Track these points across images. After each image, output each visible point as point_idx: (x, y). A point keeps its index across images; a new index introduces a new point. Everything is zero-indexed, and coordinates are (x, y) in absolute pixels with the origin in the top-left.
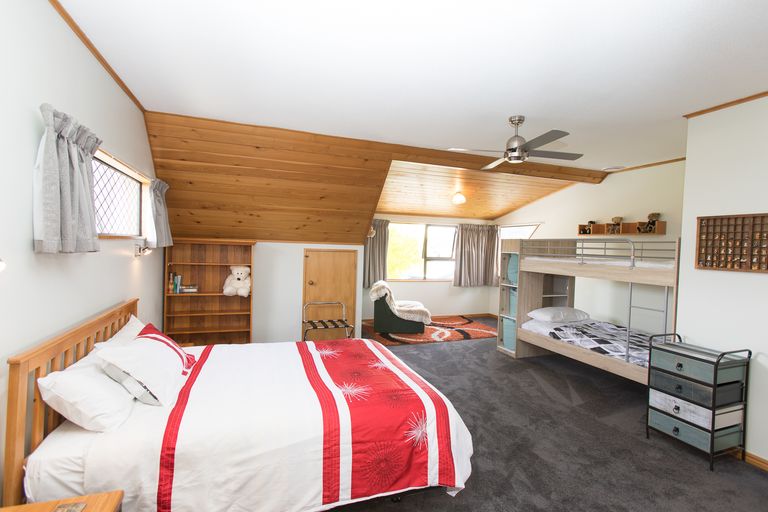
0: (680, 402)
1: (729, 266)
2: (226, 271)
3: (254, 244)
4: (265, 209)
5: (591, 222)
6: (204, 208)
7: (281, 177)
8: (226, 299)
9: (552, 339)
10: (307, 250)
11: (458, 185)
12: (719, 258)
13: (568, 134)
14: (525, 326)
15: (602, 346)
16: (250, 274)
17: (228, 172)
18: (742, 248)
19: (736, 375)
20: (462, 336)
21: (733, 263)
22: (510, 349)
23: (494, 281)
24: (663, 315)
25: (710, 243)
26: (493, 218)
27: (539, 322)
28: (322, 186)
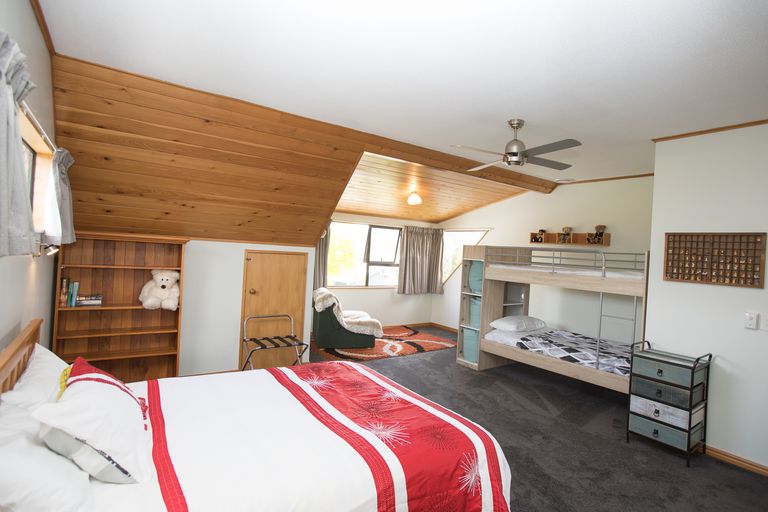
0: (659, 406)
1: (692, 278)
2: (146, 275)
3: (185, 242)
4: (203, 199)
5: (542, 231)
6: (120, 192)
7: (230, 160)
8: (145, 313)
9: (519, 350)
10: (249, 252)
11: (413, 184)
12: (684, 271)
13: (580, 144)
14: (489, 337)
15: (572, 355)
16: (178, 281)
17: (163, 148)
18: (703, 261)
19: (699, 378)
20: (415, 349)
21: (696, 276)
22: (472, 362)
23: (438, 289)
24: (632, 323)
25: (676, 257)
26: (437, 222)
27: (504, 332)
28: (279, 174)
